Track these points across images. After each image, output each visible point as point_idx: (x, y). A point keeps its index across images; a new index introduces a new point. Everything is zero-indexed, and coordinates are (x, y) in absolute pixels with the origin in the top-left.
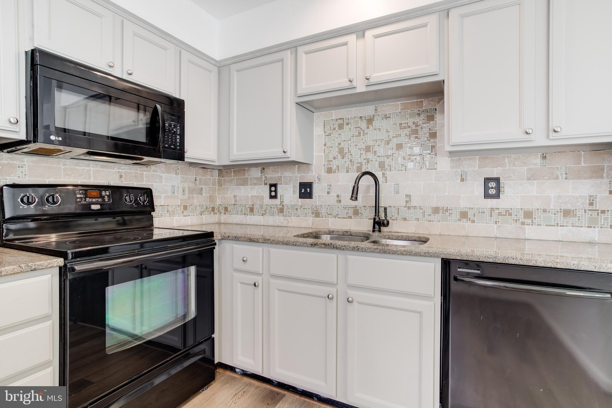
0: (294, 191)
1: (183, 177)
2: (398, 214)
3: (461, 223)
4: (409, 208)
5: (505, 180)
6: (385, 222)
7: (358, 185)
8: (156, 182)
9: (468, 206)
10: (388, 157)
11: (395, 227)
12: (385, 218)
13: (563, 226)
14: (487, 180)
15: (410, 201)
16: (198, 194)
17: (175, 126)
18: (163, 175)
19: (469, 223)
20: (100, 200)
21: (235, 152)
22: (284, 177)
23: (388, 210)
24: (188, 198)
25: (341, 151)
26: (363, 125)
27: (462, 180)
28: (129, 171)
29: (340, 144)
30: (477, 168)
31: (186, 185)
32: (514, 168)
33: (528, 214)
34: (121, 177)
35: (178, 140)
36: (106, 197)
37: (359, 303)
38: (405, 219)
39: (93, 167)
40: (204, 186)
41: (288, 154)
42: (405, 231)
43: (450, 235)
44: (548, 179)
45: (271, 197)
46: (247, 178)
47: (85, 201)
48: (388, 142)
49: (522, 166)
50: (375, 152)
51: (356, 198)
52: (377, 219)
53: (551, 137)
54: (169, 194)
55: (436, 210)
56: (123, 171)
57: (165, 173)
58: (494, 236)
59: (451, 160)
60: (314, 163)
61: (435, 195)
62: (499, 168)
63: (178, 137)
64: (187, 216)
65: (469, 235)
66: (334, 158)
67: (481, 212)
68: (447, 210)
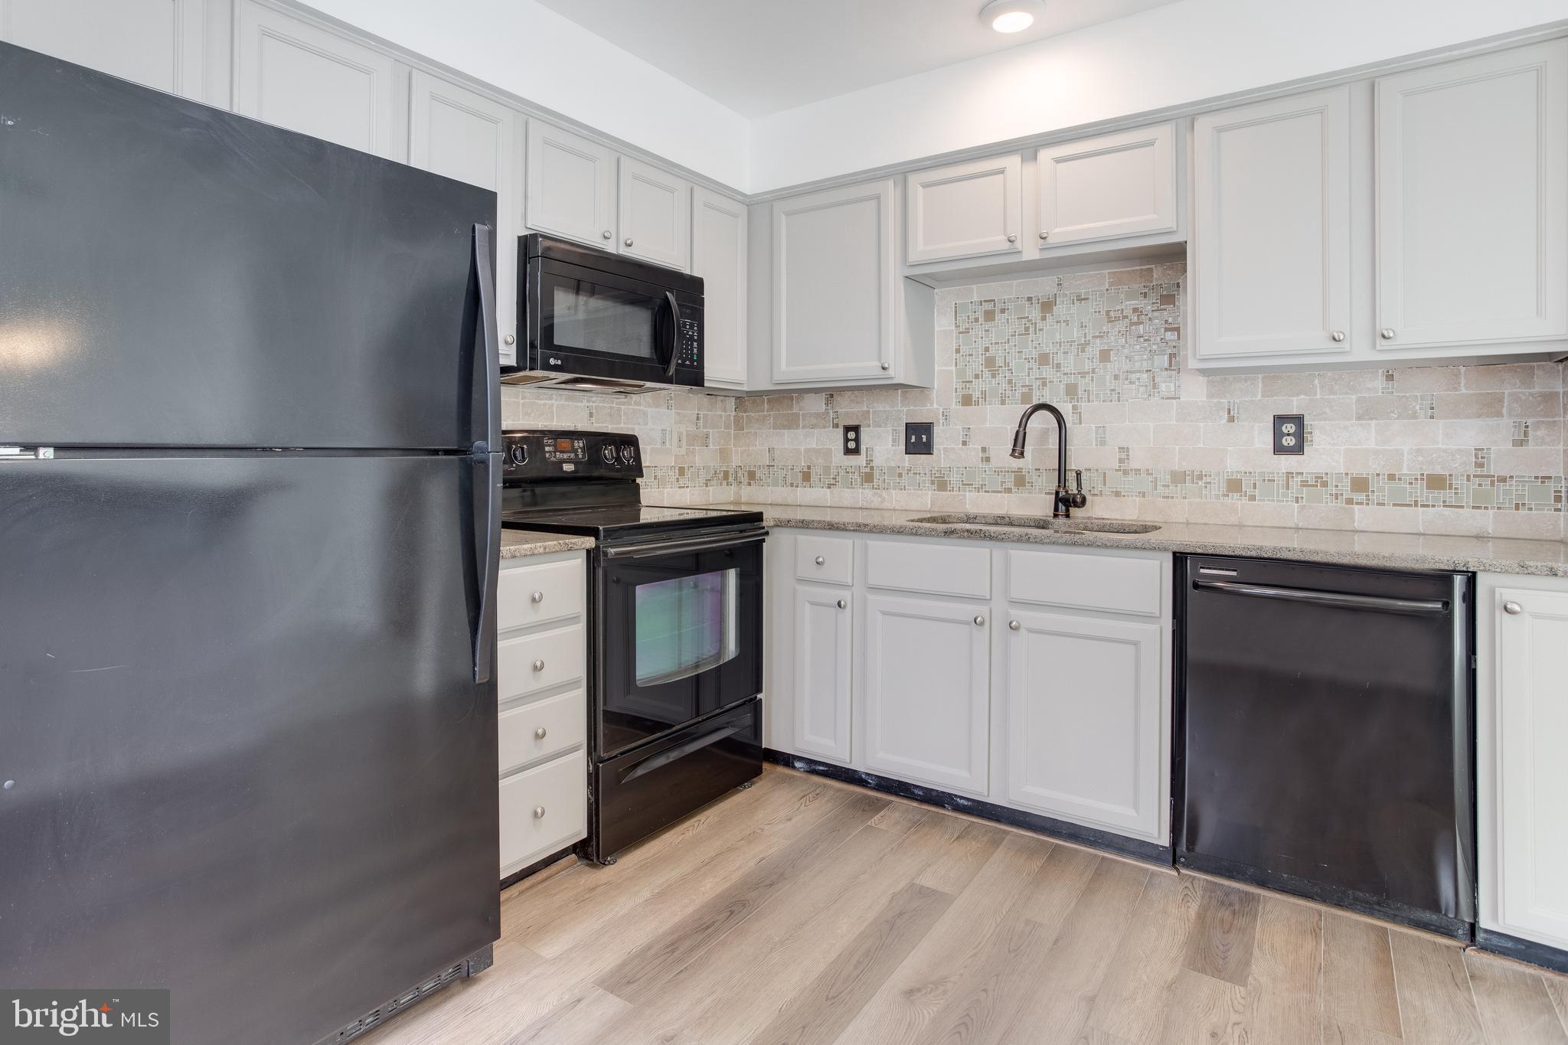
0: (894, 441)
1: (678, 414)
2: (1105, 484)
3: (1228, 501)
4: (1126, 472)
5: (1314, 420)
6: (1079, 500)
7: (1025, 429)
8: (639, 424)
9: (1243, 469)
10: (1083, 374)
11: (1098, 508)
12: (1079, 491)
13: (1428, 506)
14: (1279, 420)
15: (1128, 459)
16: (702, 445)
17: (692, 326)
18: (649, 410)
19: (1244, 501)
20: (573, 455)
21: (784, 367)
22: (874, 412)
23: (1083, 477)
24: (687, 453)
25: (990, 362)
26: (1035, 313)
27: (1231, 419)
28: (601, 405)
29: (987, 349)
30: (1259, 397)
31: (683, 429)
32: (1332, 397)
33: (1360, 484)
34: (591, 415)
35: (695, 351)
36: (580, 450)
37: (1030, 631)
38: (1117, 494)
39: (556, 400)
40: (711, 431)
41: (891, 372)
42: (1118, 518)
43: (1206, 524)
44: (1397, 419)
45: (848, 451)
46: (797, 415)
47: (555, 457)
48: (1083, 347)
49: (1347, 393)
50: (1058, 366)
51: (1022, 454)
52: (1062, 494)
53: (1378, 347)
54: (659, 446)
55: (1179, 478)
56: (594, 405)
57: (651, 407)
58: (1294, 526)
59: (1208, 382)
60: (936, 386)
61: (1177, 447)
62: (1302, 397)
63: (695, 344)
64: (683, 487)
65: (1244, 524)
66: (977, 377)
67: (1269, 480)
68: (1200, 477)
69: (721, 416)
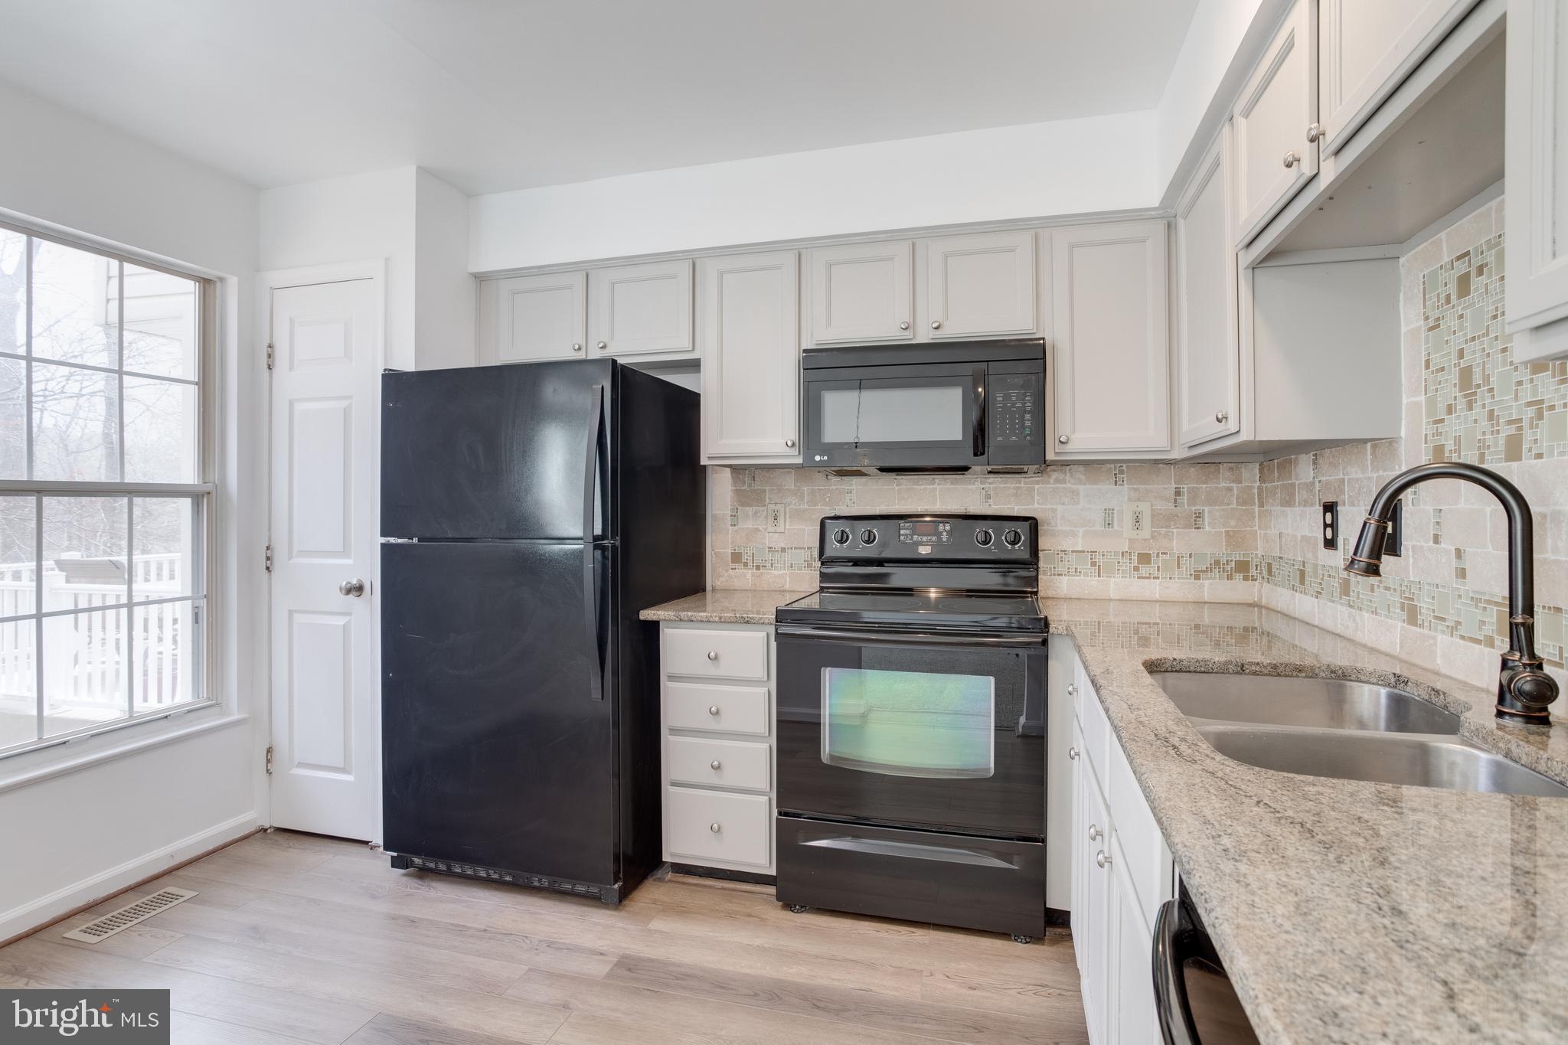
1: (1135, 490)
8: (1063, 504)
16: (1187, 526)
17: (1020, 397)
18: (1081, 488)
20: (934, 538)
21: (1185, 427)
24: (1153, 537)
25: (1465, 379)
28: (1002, 486)
29: (1461, 354)
31: (1145, 507)
34: (988, 497)
35: (1029, 424)
36: (945, 534)
39: (939, 484)
40: (1206, 509)
45: (1326, 543)
46: (1293, 485)
47: (912, 539)
54: (1099, 527)
56: (992, 486)
57: (1085, 484)
60: (1403, 434)
63: (1028, 417)
64: (1149, 578)
66: (1449, 410)
69: (1230, 489)
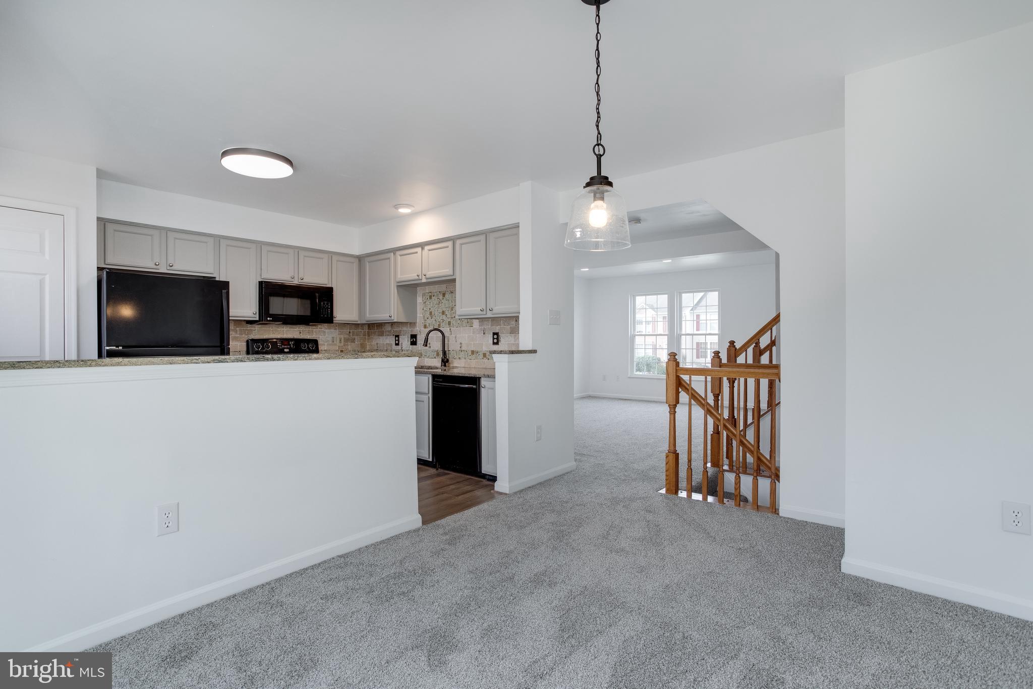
0: (408, 340)
1: (340, 331)
2: (457, 355)
4: (461, 351)
5: (500, 334)
7: (428, 338)
8: (321, 335)
9: (486, 350)
14: (494, 334)
15: (462, 346)
16: (352, 342)
17: (327, 304)
19: (487, 360)
20: (289, 347)
21: (368, 315)
22: (402, 331)
24: (344, 346)
25: (431, 313)
26: (441, 297)
27: (484, 334)
28: (304, 329)
29: (430, 309)
30: (488, 327)
31: (342, 336)
32: (502, 327)
34: (300, 333)
35: (329, 312)
36: (291, 344)
38: (460, 358)
39: (285, 328)
40: (356, 337)
41: (392, 318)
45: (396, 344)
46: (383, 331)
47: (282, 347)
49: (505, 326)
50: (446, 315)
51: (426, 345)
52: (444, 358)
53: (490, 313)
54: (330, 343)
55: (473, 352)
56: (301, 329)
57: (327, 329)
60: (417, 323)
61: (472, 343)
62: (496, 327)
63: (329, 310)
66: (428, 319)
68: (477, 353)
69: (361, 331)
